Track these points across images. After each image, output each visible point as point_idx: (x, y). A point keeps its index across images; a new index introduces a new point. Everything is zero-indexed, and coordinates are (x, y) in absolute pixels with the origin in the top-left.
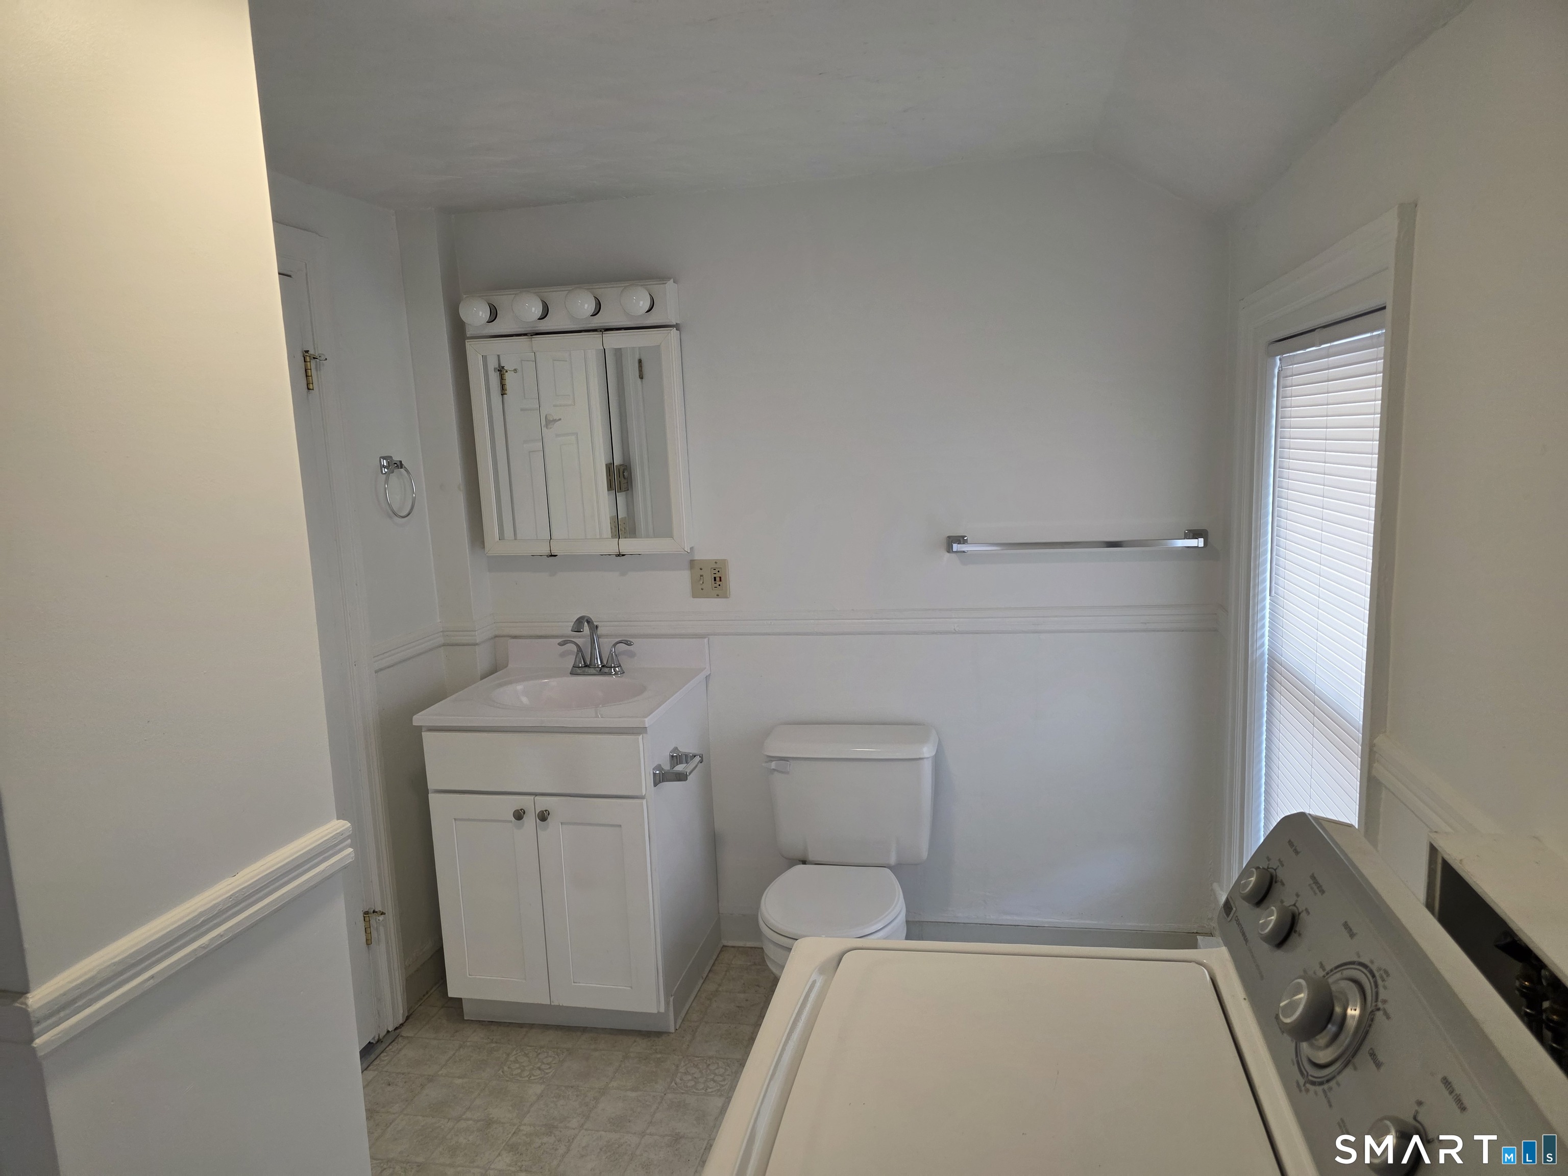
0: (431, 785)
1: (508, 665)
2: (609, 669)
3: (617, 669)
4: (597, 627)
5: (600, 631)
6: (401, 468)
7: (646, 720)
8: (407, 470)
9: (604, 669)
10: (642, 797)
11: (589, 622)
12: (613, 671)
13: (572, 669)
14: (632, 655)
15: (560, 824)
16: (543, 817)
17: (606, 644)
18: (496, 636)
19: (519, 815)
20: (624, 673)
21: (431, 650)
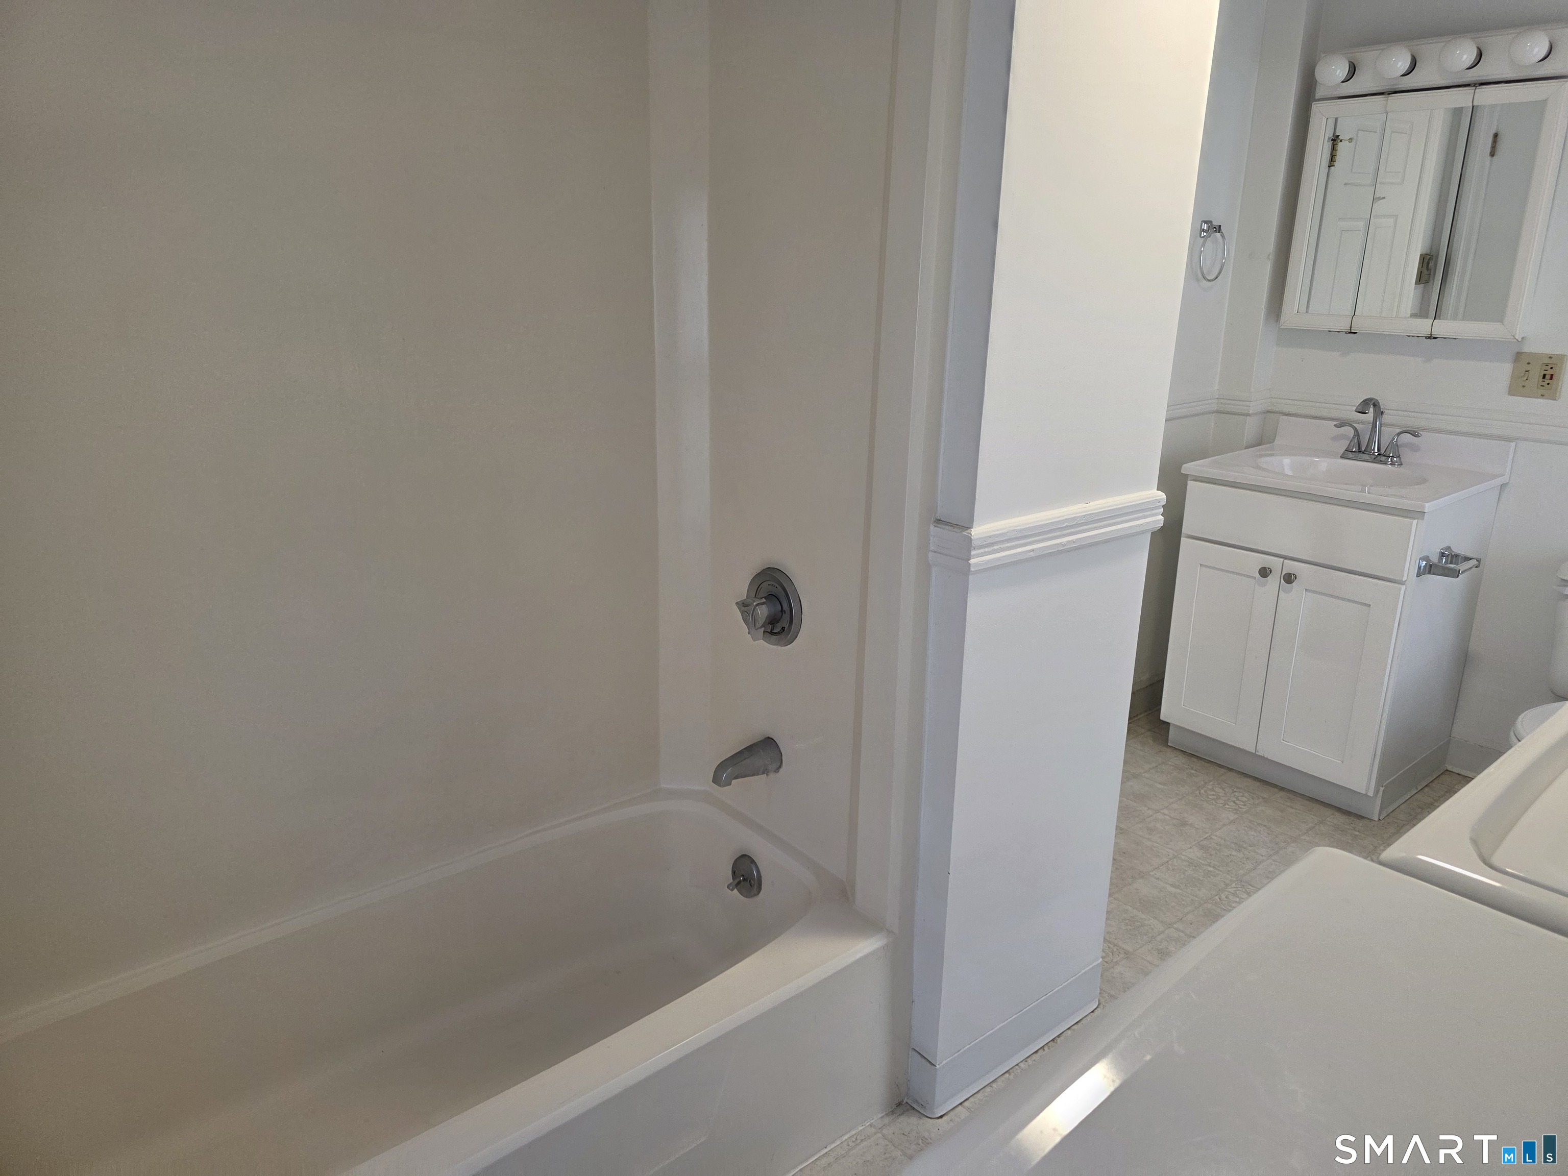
0: (1185, 530)
1: (1274, 441)
2: (1386, 457)
3: (1395, 459)
4: (1382, 413)
5: (1386, 418)
6: (1219, 232)
7: (1427, 505)
8: (1223, 236)
9: (1381, 457)
10: (1402, 583)
11: (1376, 405)
12: (1390, 460)
13: (1344, 452)
14: (1414, 448)
15: (1305, 590)
16: (1289, 578)
17: (1388, 434)
18: (1268, 412)
19: (1265, 572)
20: (1402, 464)
21: (1203, 414)
